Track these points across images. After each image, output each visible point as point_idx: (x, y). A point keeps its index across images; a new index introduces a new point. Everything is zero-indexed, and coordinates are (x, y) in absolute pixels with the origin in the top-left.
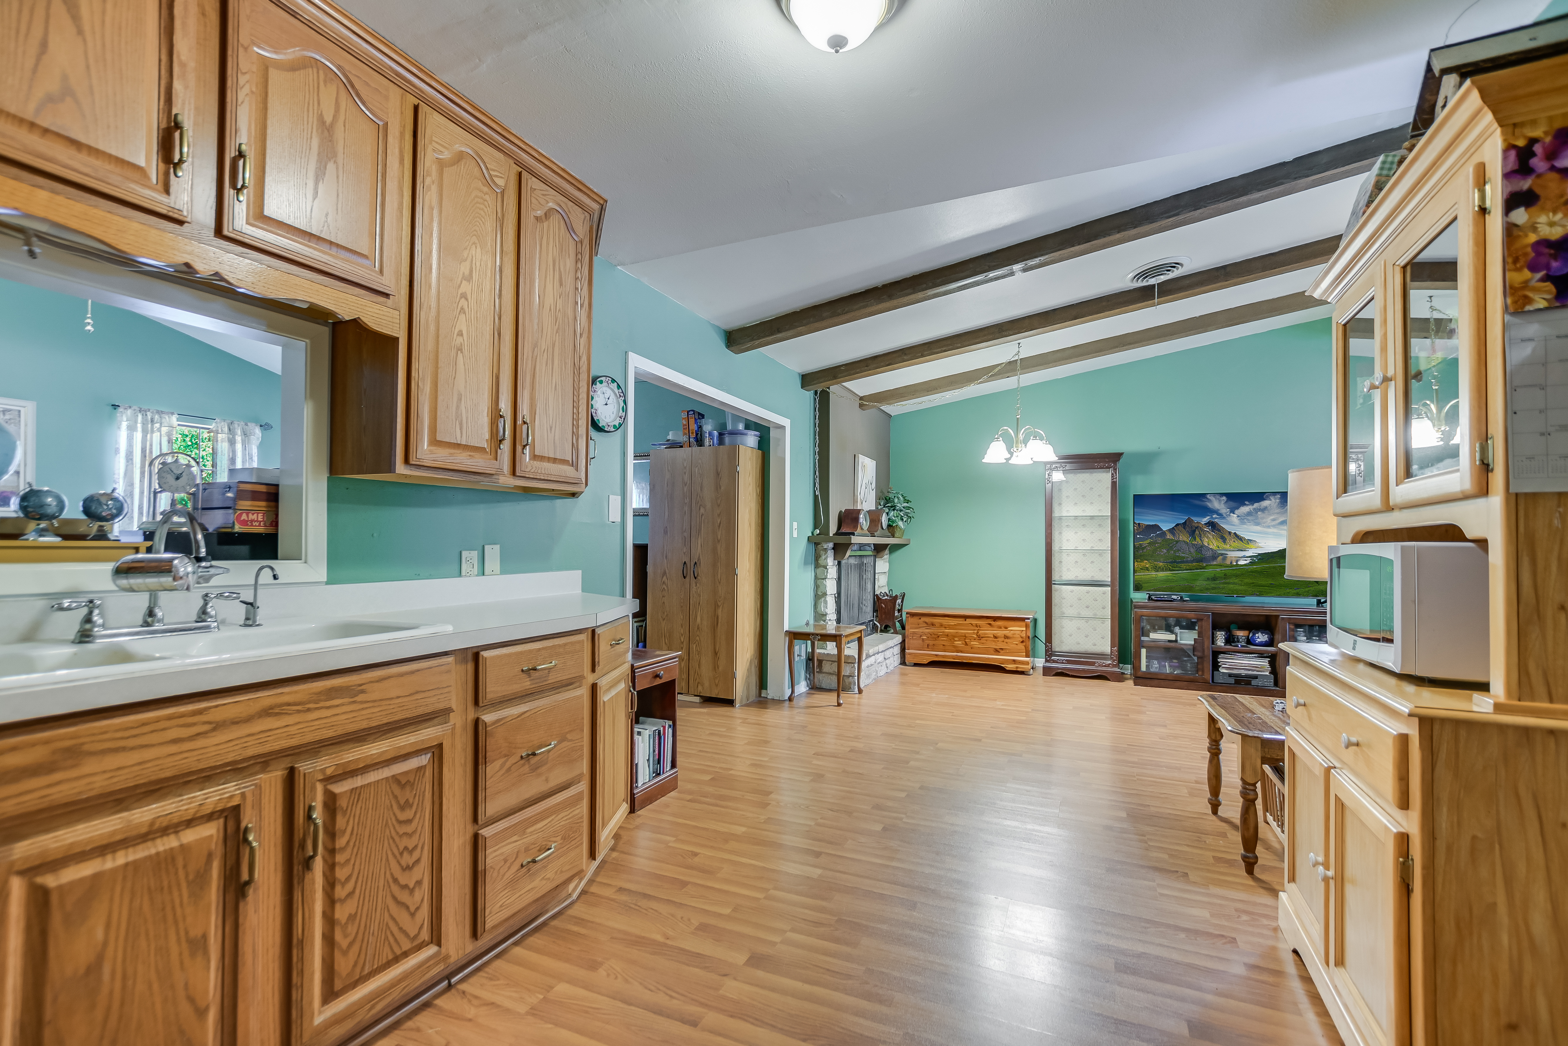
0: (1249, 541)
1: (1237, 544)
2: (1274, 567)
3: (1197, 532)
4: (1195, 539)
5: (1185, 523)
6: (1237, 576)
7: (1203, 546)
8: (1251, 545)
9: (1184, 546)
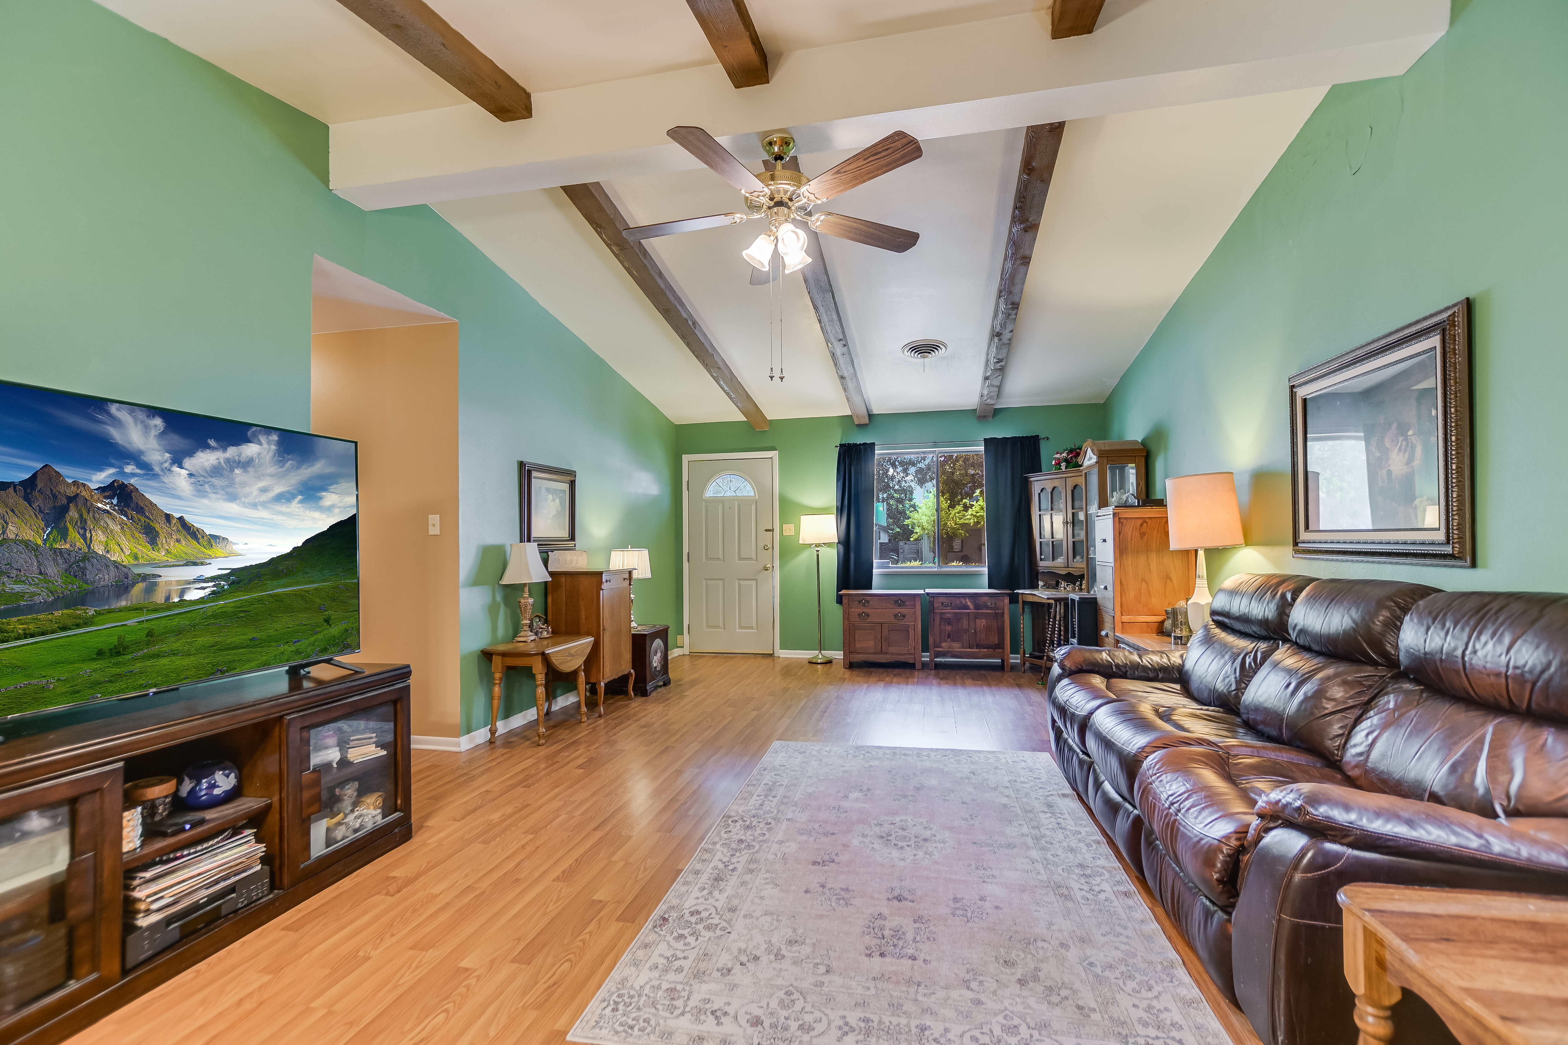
0: (214, 539)
1: (186, 547)
2: (260, 600)
3: (73, 513)
4: (64, 534)
5: (29, 485)
6: (179, 632)
7: (89, 556)
8: (217, 550)
9: (23, 559)
